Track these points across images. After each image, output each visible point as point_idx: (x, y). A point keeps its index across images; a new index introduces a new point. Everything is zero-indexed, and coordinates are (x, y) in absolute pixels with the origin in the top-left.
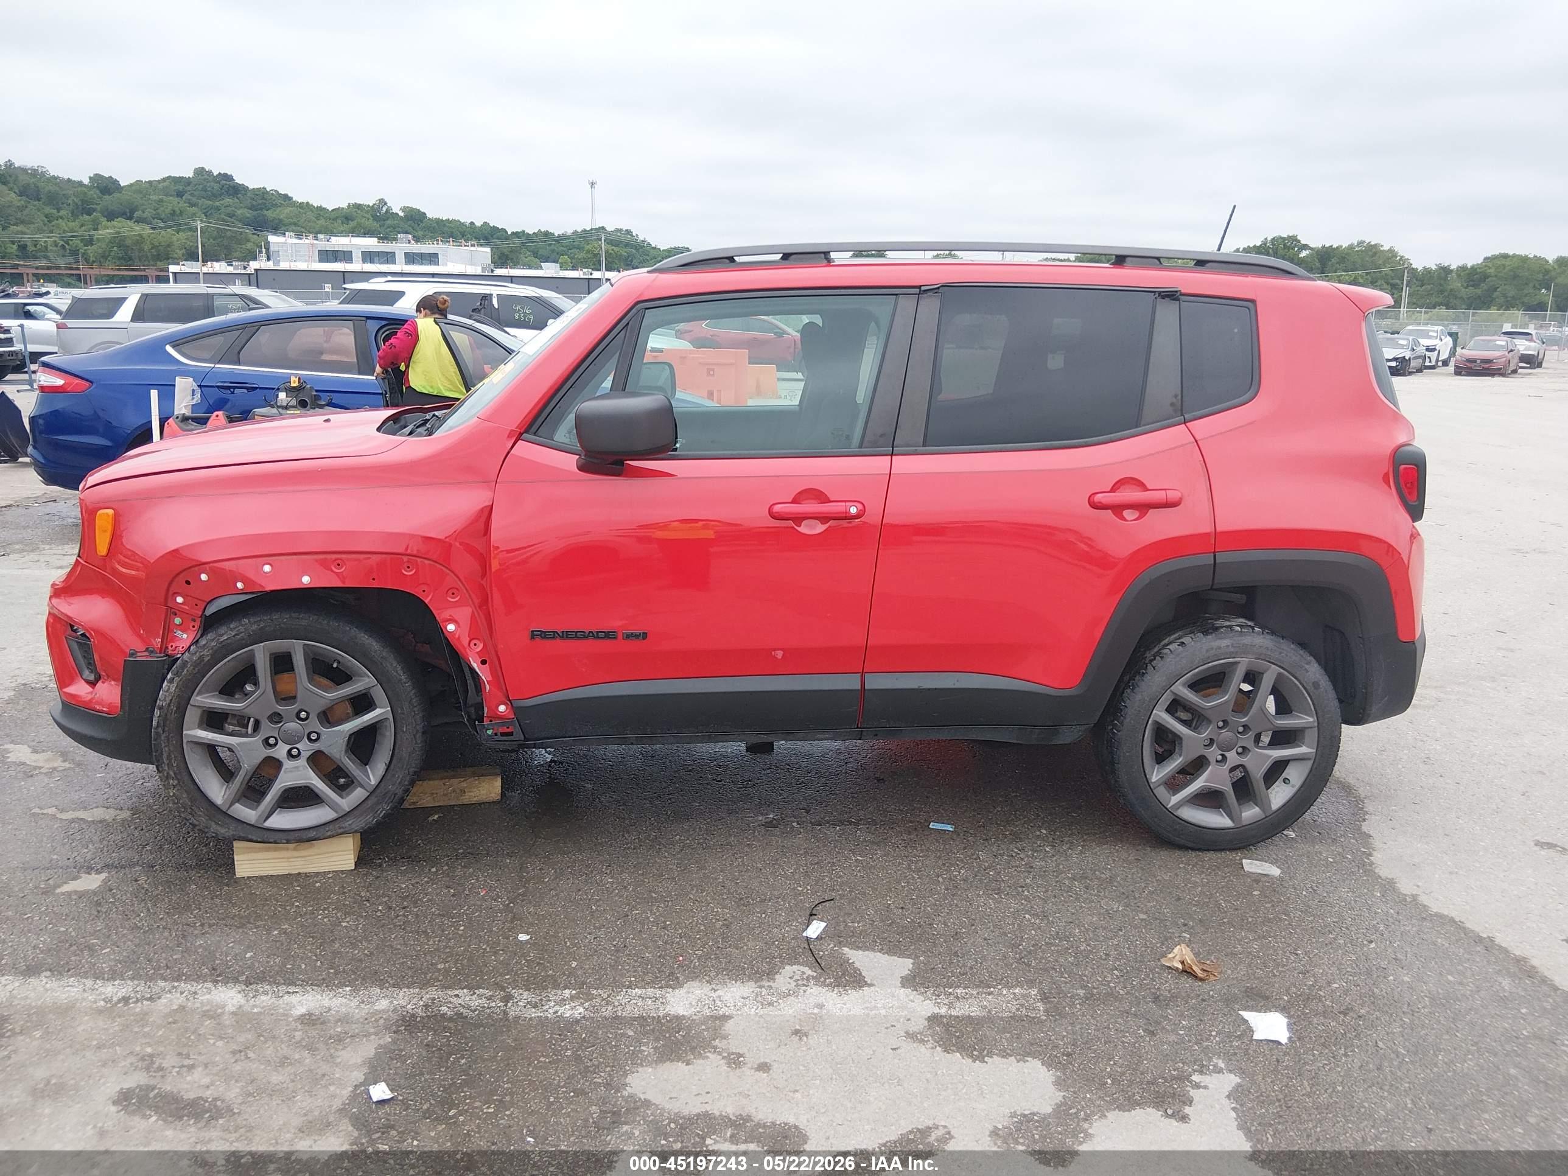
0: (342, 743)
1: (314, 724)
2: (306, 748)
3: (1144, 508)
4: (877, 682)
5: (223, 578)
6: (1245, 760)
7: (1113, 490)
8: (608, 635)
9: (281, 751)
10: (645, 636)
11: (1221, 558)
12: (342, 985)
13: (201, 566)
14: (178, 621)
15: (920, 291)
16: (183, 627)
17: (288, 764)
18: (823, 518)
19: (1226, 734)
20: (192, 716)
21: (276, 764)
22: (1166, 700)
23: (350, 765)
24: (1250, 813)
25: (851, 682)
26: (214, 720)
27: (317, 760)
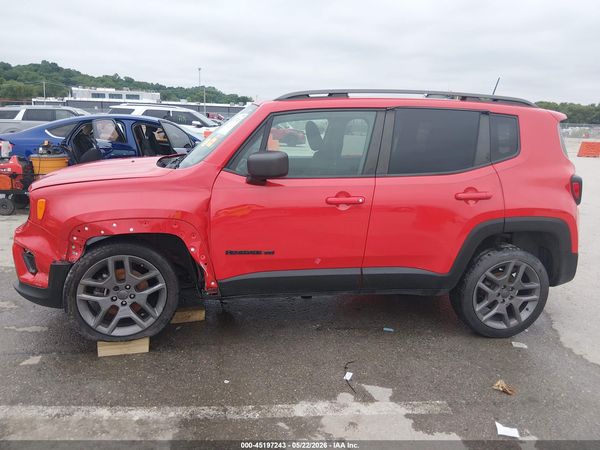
0: (145, 298)
1: (133, 291)
2: (129, 301)
3: (477, 199)
4: (367, 271)
5: (95, 229)
6: (512, 301)
7: (465, 191)
8: (259, 253)
9: (118, 303)
10: (273, 253)
11: (507, 220)
12: (152, 405)
13: (85, 224)
14: (74, 247)
15: (387, 110)
16: (76, 250)
17: (121, 308)
18: (347, 204)
19: (505, 291)
20: (80, 288)
21: (116, 308)
22: (482, 278)
23: (148, 308)
24: (513, 322)
25: (357, 271)
26: (89, 290)
27: (134, 306)
